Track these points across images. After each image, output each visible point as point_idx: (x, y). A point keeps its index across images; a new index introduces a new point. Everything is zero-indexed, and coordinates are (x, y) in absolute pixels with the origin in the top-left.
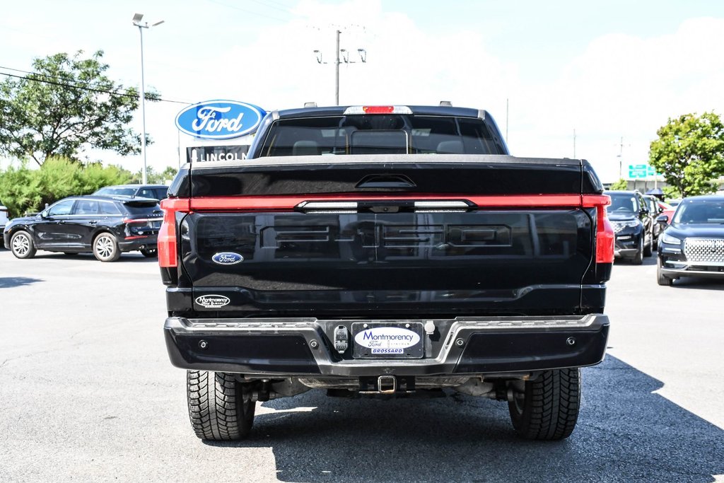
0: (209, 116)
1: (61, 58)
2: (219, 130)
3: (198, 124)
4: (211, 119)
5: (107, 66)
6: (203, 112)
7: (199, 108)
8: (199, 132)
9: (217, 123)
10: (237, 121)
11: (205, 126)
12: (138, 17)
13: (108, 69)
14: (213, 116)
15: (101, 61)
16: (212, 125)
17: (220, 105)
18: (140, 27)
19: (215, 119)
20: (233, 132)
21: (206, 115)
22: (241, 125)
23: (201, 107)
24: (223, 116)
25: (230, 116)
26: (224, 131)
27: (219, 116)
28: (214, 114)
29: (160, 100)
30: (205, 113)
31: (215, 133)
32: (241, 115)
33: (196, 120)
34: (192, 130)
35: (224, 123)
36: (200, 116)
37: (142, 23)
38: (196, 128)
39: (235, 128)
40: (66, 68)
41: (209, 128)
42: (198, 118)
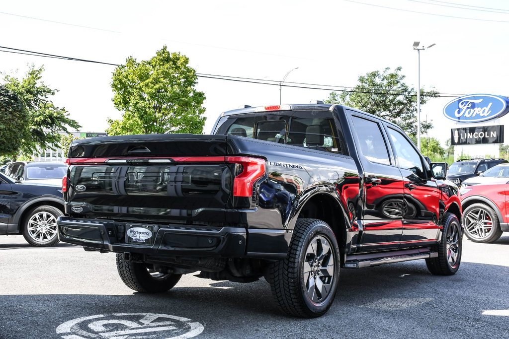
0: (466, 106)
1: (374, 75)
2: (474, 115)
3: (459, 112)
4: (468, 108)
5: (404, 76)
6: (462, 104)
7: (460, 101)
8: (459, 118)
9: (472, 111)
10: (487, 109)
11: (464, 113)
12: (416, 44)
13: (404, 78)
14: (470, 106)
15: (400, 73)
16: (469, 113)
17: (475, 98)
18: (418, 50)
19: (471, 108)
20: (483, 117)
21: (464, 106)
22: (490, 111)
23: (461, 100)
24: (476, 105)
25: (482, 105)
26: (478, 116)
27: (473, 106)
28: (471, 104)
29: (440, 96)
30: (464, 104)
31: (471, 118)
32: (490, 104)
33: (458, 110)
34: (455, 117)
35: (477, 110)
36: (460, 106)
37: (420, 47)
38: (457, 115)
39: (485, 114)
40: (378, 81)
41: (467, 115)
42: (459, 108)
